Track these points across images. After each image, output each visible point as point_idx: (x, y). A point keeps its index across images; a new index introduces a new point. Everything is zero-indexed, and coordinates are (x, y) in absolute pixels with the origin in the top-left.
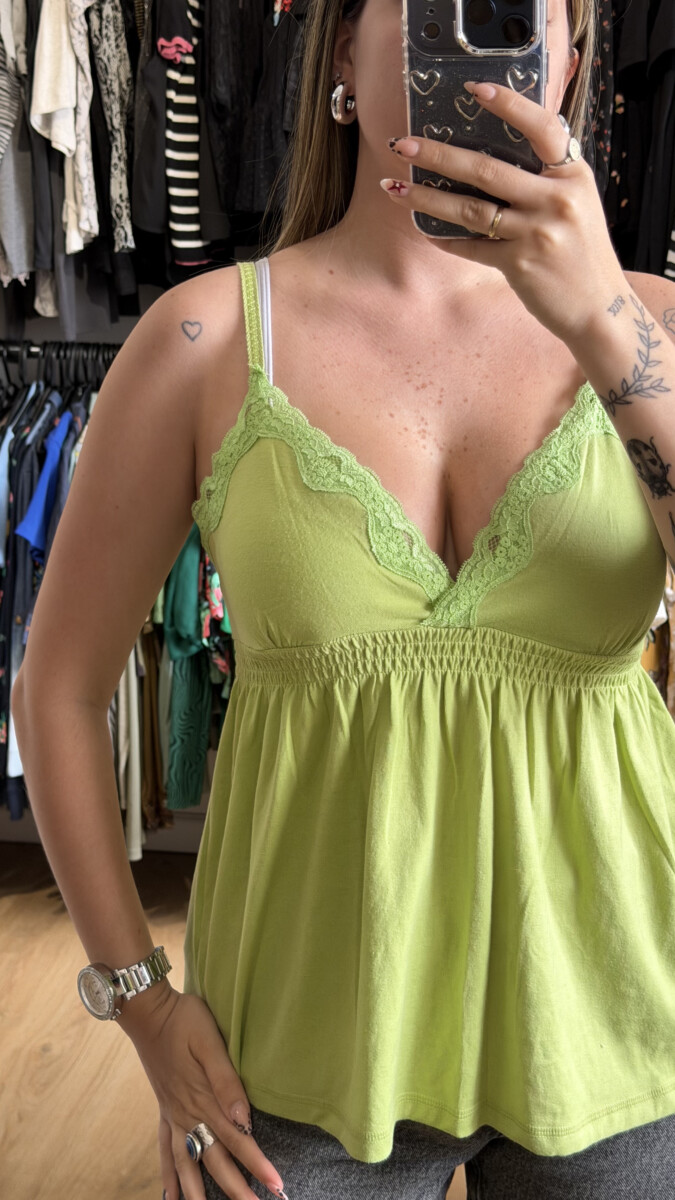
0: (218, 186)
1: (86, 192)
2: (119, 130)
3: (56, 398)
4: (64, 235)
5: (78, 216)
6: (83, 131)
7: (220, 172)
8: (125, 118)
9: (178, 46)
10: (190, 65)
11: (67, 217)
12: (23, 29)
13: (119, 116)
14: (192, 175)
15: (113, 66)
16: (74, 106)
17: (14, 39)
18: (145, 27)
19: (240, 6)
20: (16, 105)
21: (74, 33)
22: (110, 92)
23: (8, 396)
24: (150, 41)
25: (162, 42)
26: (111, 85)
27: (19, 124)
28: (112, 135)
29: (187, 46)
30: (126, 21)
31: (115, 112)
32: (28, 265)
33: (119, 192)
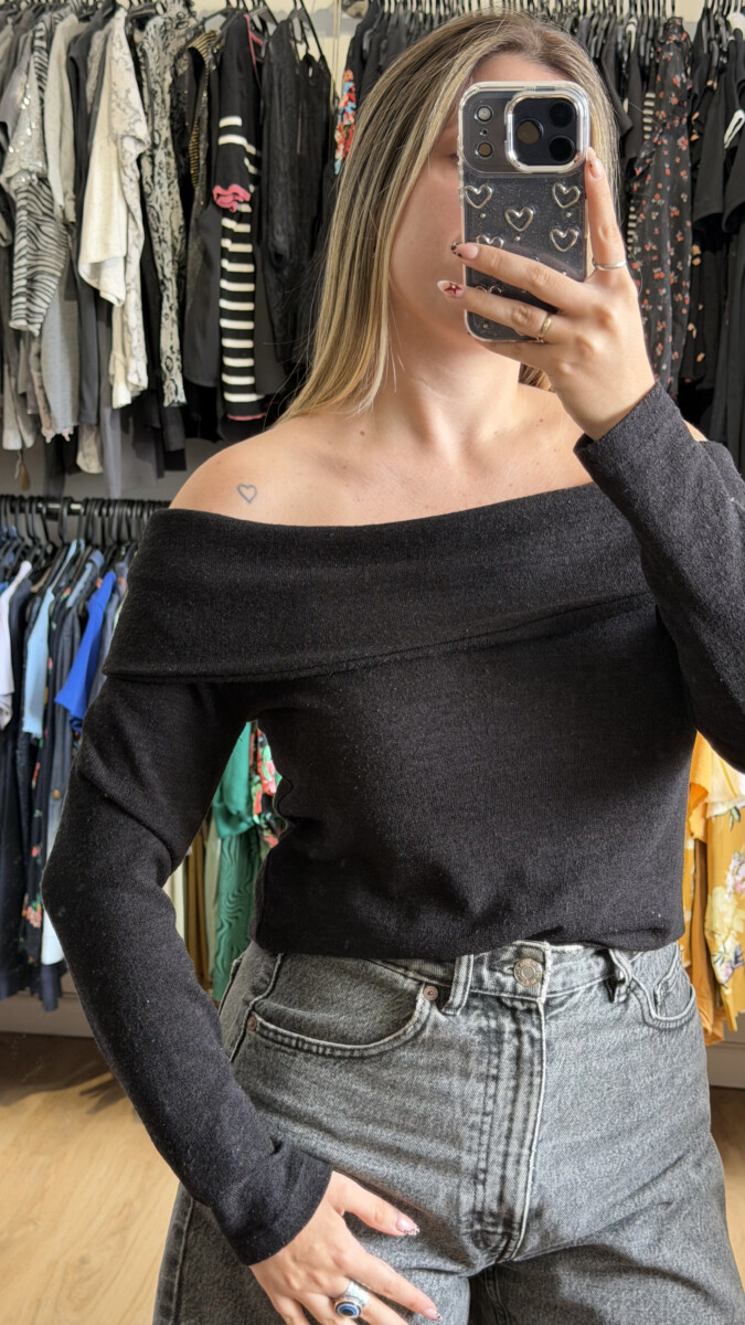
0: (274, 338)
1: (135, 343)
2: (170, 279)
3: (98, 558)
4: (111, 388)
5: (126, 368)
6: (133, 280)
8: (176, 266)
9: (235, 194)
10: (247, 213)
11: (114, 369)
12: (72, 174)
13: (170, 264)
14: (247, 325)
15: (166, 214)
16: (124, 253)
17: (63, 187)
18: (201, 172)
19: (298, 151)
20: (64, 253)
21: (126, 180)
22: (161, 241)
23: (46, 555)
24: (204, 189)
26: (163, 233)
27: (66, 273)
28: (163, 283)
29: (243, 194)
30: (179, 167)
31: (166, 261)
32: (73, 420)
33: (169, 343)
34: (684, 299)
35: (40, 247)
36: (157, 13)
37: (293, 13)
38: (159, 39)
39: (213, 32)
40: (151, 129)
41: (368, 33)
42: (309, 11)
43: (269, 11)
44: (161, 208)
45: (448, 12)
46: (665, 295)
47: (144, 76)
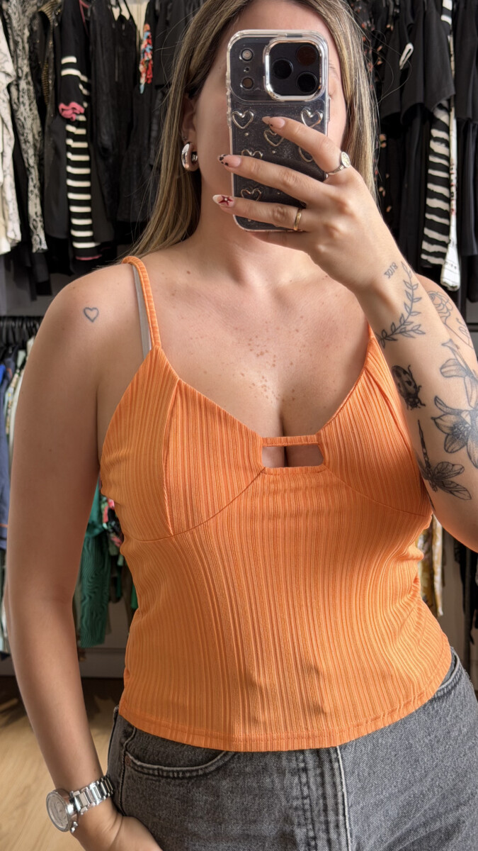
0: (104, 203)
1: (12, 211)
2: (33, 167)
5: (6, 228)
6: (8, 168)
7: (106, 194)
8: (37, 158)
9: (74, 109)
10: (83, 122)
13: (33, 157)
14: (86, 197)
15: (28, 124)
16: (1, 151)
18: (50, 96)
19: (117, 80)
22: (26, 141)
24: (54, 105)
25: (62, 106)
26: (27, 137)
28: (29, 170)
29: (80, 109)
30: (36, 92)
31: (30, 155)
33: (35, 210)
38: (19, 7)
40: (16, 66)
44: (25, 119)
47: (10, 31)
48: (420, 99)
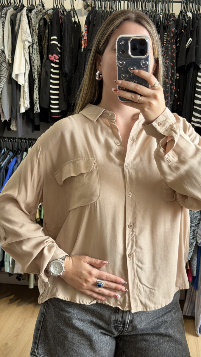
0: (64, 96)
1: (27, 96)
2: (37, 79)
4: (20, 108)
5: (24, 103)
6: (27, 79)
7: (65, 92)
8: (38, 76)
9: (55, 57)
10: (58, 62)
11: (21, 103)
12: (11, 51)
13: (37, 75)
14: (57, 92)
15: (36, 62)
16: (24, 72)
17: (8, 54)
18: (45, 51)
19: (72, 46)
20: (8, 71)
21: (25, 52)
22: (34, 69)
24: (47, 55)
25: (50, 56)
26: (35, 67)
27: (9, 77)
28: (35, 80)
29: (57, 57)
30: (40, 49)
31: (36, 74)
32: (9, 116)
33: (36, 96)
34: (174, 88)
35: (2, 70)
36: (35, 9)
37: (71, 9)
38: (35, 15)
39: (50, 14)
40: (32, 39)
41: (91, 15)
42: (76, 9)
43: (65, 9)
44: (35, 60)
45: (112, 10)
46: (168, 86)
47: (31, 25)
48: (194, 60)
